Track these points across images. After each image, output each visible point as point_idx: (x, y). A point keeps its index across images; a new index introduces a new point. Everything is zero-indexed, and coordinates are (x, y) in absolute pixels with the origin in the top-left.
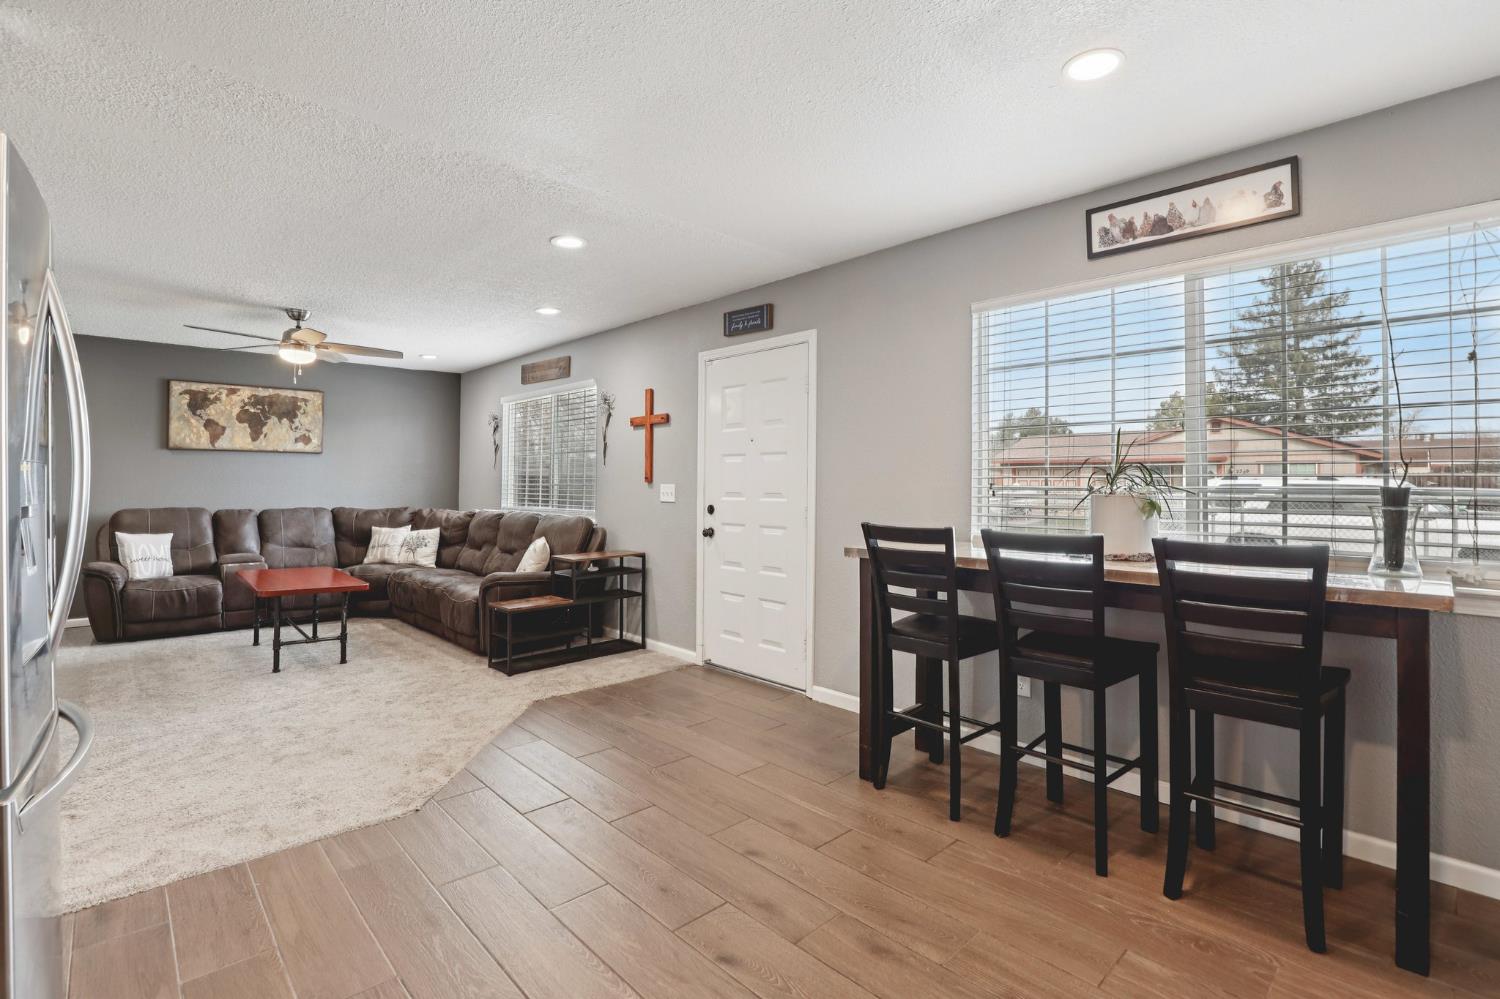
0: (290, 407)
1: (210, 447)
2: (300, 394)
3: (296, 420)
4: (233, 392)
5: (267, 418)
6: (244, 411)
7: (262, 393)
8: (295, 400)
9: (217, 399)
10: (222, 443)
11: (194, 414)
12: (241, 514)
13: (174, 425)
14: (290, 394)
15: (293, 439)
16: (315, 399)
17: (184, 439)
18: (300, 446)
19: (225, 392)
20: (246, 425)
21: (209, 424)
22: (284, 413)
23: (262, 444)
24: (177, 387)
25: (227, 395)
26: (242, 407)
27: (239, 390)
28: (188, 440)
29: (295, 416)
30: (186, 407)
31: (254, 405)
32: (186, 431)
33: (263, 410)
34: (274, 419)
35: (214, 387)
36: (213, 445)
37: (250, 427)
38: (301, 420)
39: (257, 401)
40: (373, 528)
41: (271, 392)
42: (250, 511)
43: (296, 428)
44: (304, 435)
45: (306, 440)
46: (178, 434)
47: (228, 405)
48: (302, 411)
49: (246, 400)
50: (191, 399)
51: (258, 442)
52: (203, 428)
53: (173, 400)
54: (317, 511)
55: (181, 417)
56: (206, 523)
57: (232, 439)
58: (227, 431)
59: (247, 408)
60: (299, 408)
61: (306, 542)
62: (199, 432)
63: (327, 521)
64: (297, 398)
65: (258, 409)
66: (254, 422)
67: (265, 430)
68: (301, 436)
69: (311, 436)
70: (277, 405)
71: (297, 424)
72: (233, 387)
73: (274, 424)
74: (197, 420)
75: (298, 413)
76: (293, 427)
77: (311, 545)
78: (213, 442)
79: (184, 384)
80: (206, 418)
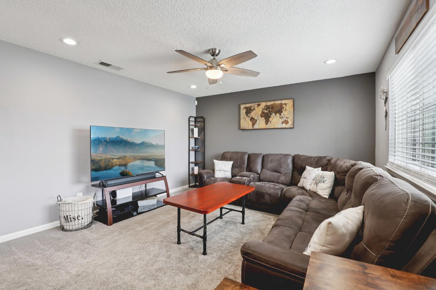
0: (279, 108)
1: (252, 128)
2: (284, 102)
3: (282, 114)
4: (259, 105)
5: (271, 114)
6: (263, 112)
7: (269, 104)
8: (281, 104)
9: (254, 109)
10: (256, 127)
11: (247, 116)
12: (257, 155)
13: (242, 121)
14: (279, 102)
15: (281, 122)
16: (290, 102)
18: (284, 125)
19: (256, 106)
20: (264, 118)
21: (252, 119)
22: (277, 111)
23: (269, 126)
24: (242, 107)
25: (257, 107)
26: (262, 111)
27: (261, 104)
28: (246, 126)
29: (282, 112)
30: (245, 114)
31: (266, 110)
32: (245, 123)
33: (269, 111)
34: (274, 114)
35: (253, 104)
36: (253, 128)
37: (265, 119)
38: (284, 113)
39: (267, 107)
40: (307, 167)
41: (272, 103)
42: (261, 154)
43: (282, 117)
44: (286, 120)
45: (286, 122)
46: (243, 124)
47: (257, 112)
48: (284, 109)
49: (264, 108)
50: (246, 110)
51: (268, 125)
52: (250, 121)
53: (241, 111)
54: (286, 156)
55: (244, 118)
56: (246, 156)
57: (259, 125)
58: (258, 121)
59: (264, 111)
60: (283, 108)
61: (278, 171)
62: (249, 122)
63: (290, 161)
64: (282, 103)
65: (267, 111)
66: (266, 116)
67: (270, 119)
68: (284, 121)
69: (288, 121)
70: (274, 108)
71: (282, 115)
72: (259, 103)
73: (274, 116)
74: (248, 118)
75: (283, 110)
76: (281, 117)
77: (280, 171)
78: (253, 126)
79: (244, 105)
80: (251, 117)
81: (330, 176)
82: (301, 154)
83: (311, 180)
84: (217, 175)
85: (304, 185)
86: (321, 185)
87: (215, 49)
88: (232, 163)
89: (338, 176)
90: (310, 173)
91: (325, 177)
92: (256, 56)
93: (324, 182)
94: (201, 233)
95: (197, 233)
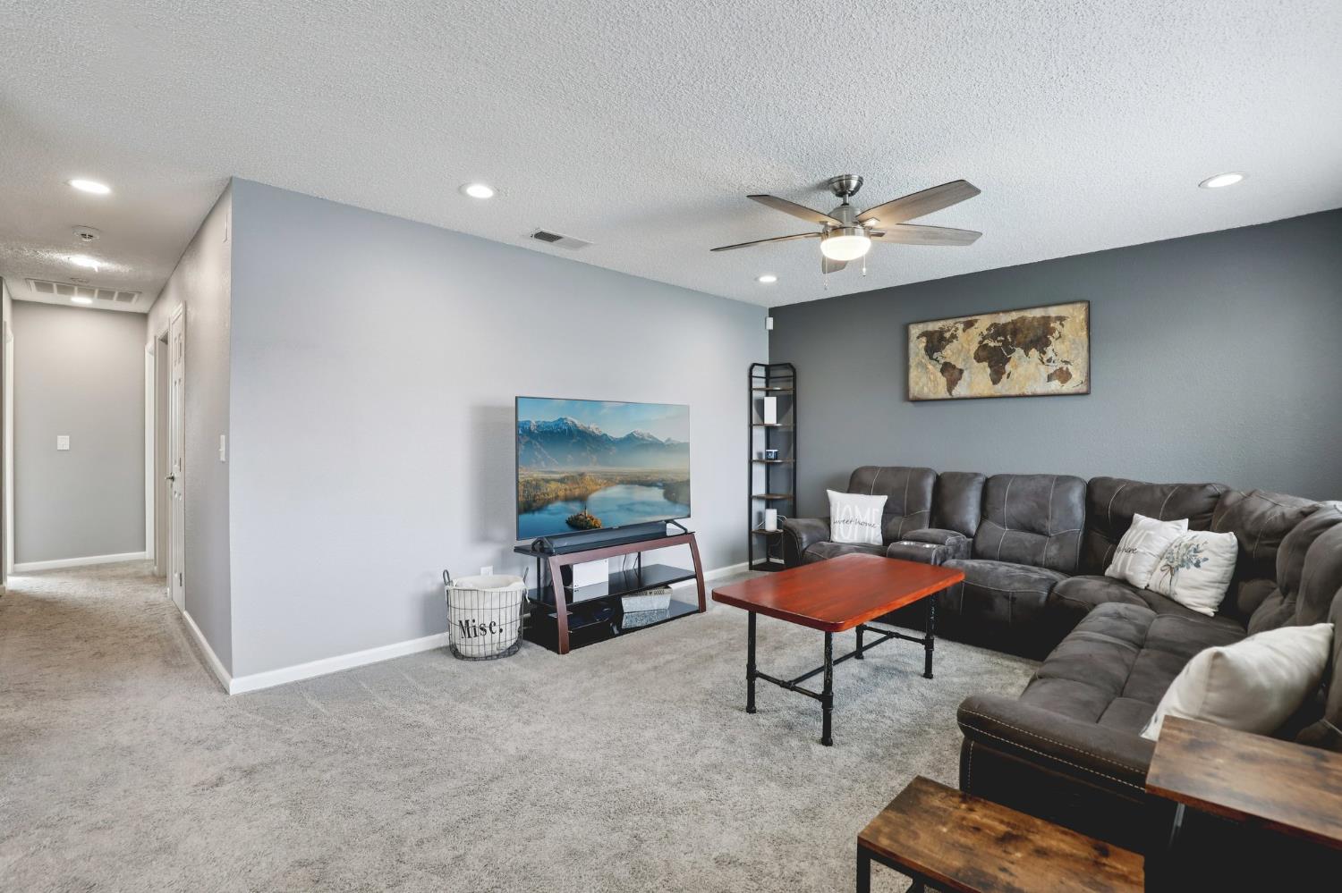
0: (1040, 333)
1: (947, 395)
2: (1053, 312)
3: (1049, 350)
4: (969, 325)
5: (1011, 352)
6: (983, 347)
7: (1004, 319)
8: (1047, 320)
10: (961, 390)
11: (931, 358)
12: (964, 479)
13: (913, 374)
14: (1038, 313)
15: (1045, 376)
16: (1076, 314)
17: (923, 388)
18: (1055, 386)
19: (961, 327)
20: (986, 364)
21: (947, 368)
22: (1031, 341)
23: (1004, 387)
24: (915, 330)
25: (964, 330)
26: (980, 342)
27: (976, 321)
28: (926, 390)
29: (1048, 343)
30: (923, 352)
31: (994, 337)
32: (924, 380)
33: (1005, 343)
34: (1019, 352)
35: (950, 322)
36: (951, 394)
37: (990, 367)
38: (1056, 348)
39: (998, 330)
40: (1136, 516)
41: (1014, 316)
42: (976, 475)
43: (1049, 361)
44: (1061, 369)
45: (1064, 376)
46: (917, 384)
47: (964, 345)
48: (1056, 334)
49: (985, 333)
50: (927, 342)
51: (999, 386)
52: (940, 374)
53: (912, 345)
54: (1063, 481)
55: (920, 364)
56: (929, 483)
57: (970, 385)
58: (965, 374)
59: (986, 342)
60: (1052, 331)
61: (1037, 527)
62: (935, 377)
63: (1076, 496)
64: (1049, 317)
65: (998, 341)
66: (995, 359)
67: (1008, 368)
68: (1055, 372)
69: (1070, 371)
70: (1022, 331)
71: (1050, 353)
72: (970, 319)
73: (1020, 358)
74: (934, 366)
75: (1051, 339)
76: (1045, 360)
77: (1043, 530)
78: (950, 390)
79: (921, 326)
80: (942, 361)
81: (1219, 547)
82: (1116, 474)
83: (1153, 560)
84: (840, 535)
85: (1128, 573)
86: (1188, 574)
87: (849, 177)
88: (883, 499)
89: (1249, 548)
90: (1148, 535)
91: (1201, 548)
92: (977, 191)
93: (1197, 565)
94: (816, 685)
95: (805, 685)
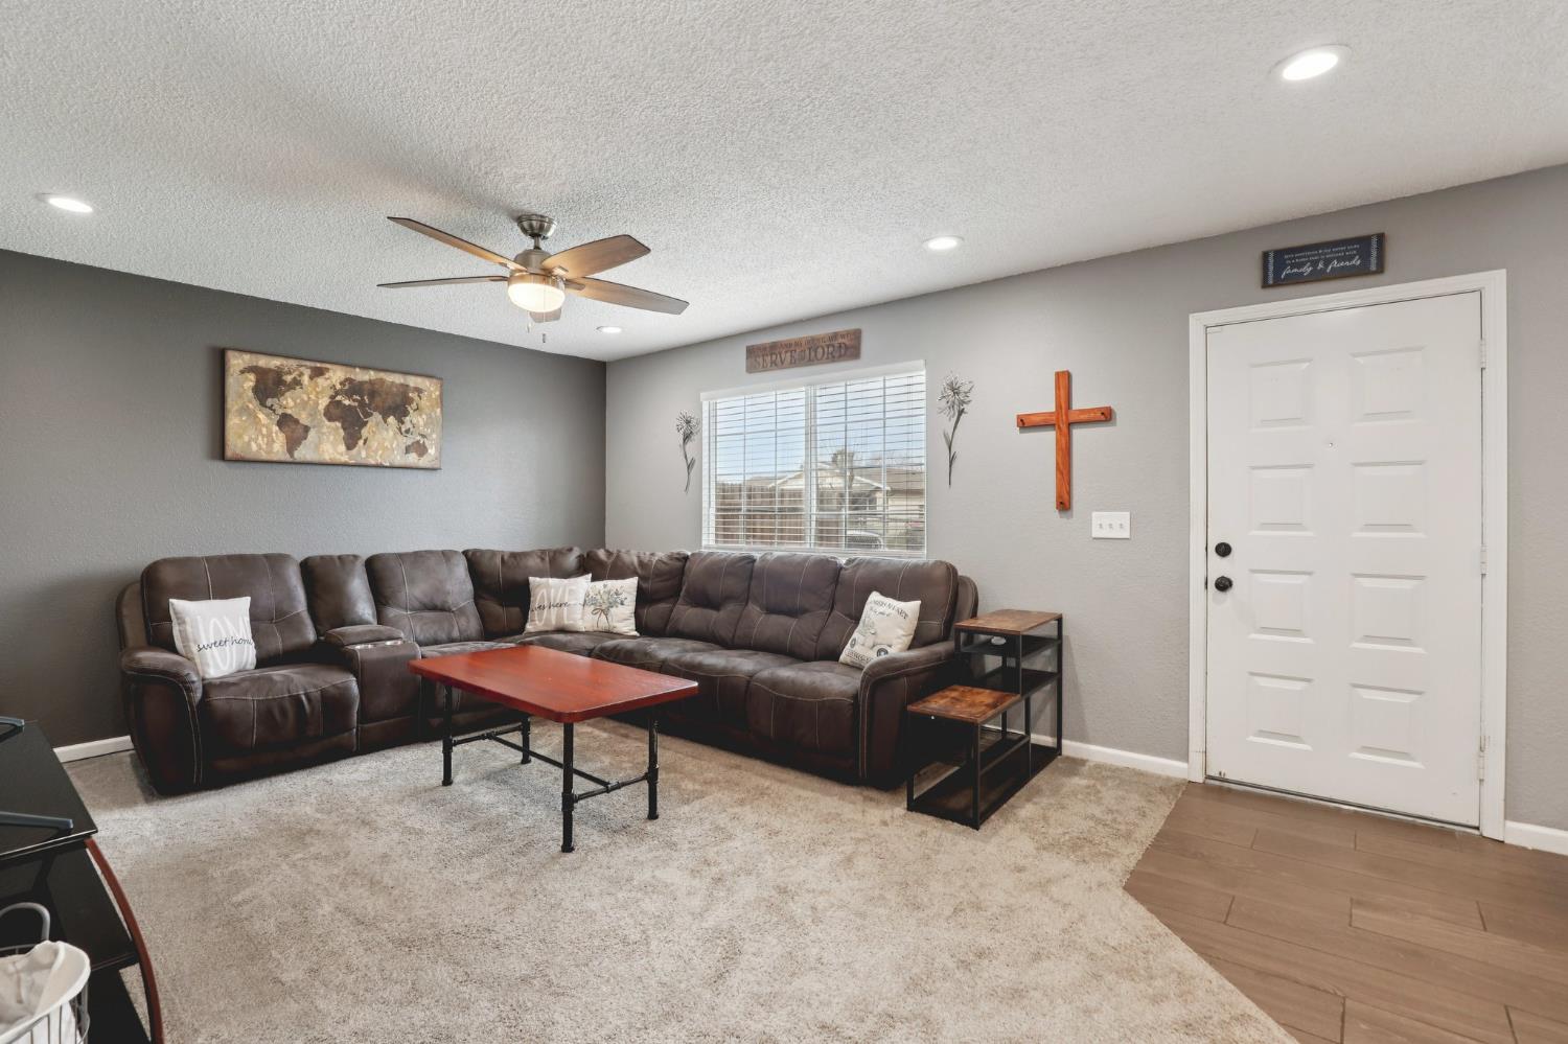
0: (398, 400)
1: (287, 458)
2: (412, 381)
3: (407, 420)
4: (318, 373)
5: (368, 415)
6: (334, 403)
7: (360, 376)
8: (405, 388)
9: (297, 383)
10: (303, 453)
11: (263, 404)
13: (233, 422)
14: (398, 379)
15: (404, 447)
16: (430, 387)
17: (249, 444)
18: (412, 459)
19: (307, 373)
20: (339, 424)
22: (390, 408)
23: (361, 453)
24: (236, 362)
25: (311, 378)
26: (332, 397)
27: (327, 370)
28: (254, 447)
29: (406, 413)
30: (250, 394)
31: (349, 394)
32: (252, 433)
33: (362, 404)
34: (377, 417)
35: (292, 363)
36: (292, 455)
37: (343, 427)
38: (415, 419)
39: (353, 388)
40: (531, 579)
41: (372, 375)
42: (355, 556)
43: (407, 431)
44: (418, 442)
45: (420, 449)
46: (240, 436)
47: (312, 394)
48: (414, 406)
49: (338, 387)
50: (257, 381)
51: (355, 451)
52: (275, 428)
53: (231, 381)
55: (244, 410)
56: (294, 573)
57: (317, 447)
58: (312, 434)
59: (339, 398)
60: (410, 401)
61: (439, 603)
62: (269, 435)
63: (461, 570)
64: (407, 386)
65: (354, 400)
66: (351, 423)
67: (365, 432)
68: (413, 444)
69: (427, 444)
70: (380, 395)
71: (408, 425)
72: (318, 365)
73: (377, 424)
74: (267, 415)
75: (409, 409)
76: (403, 430)
78: (290, 451)
79: (247, 357)
80: (280, 411)
88: (244, 603)
91: (620, 591)
93: (622, 604)
